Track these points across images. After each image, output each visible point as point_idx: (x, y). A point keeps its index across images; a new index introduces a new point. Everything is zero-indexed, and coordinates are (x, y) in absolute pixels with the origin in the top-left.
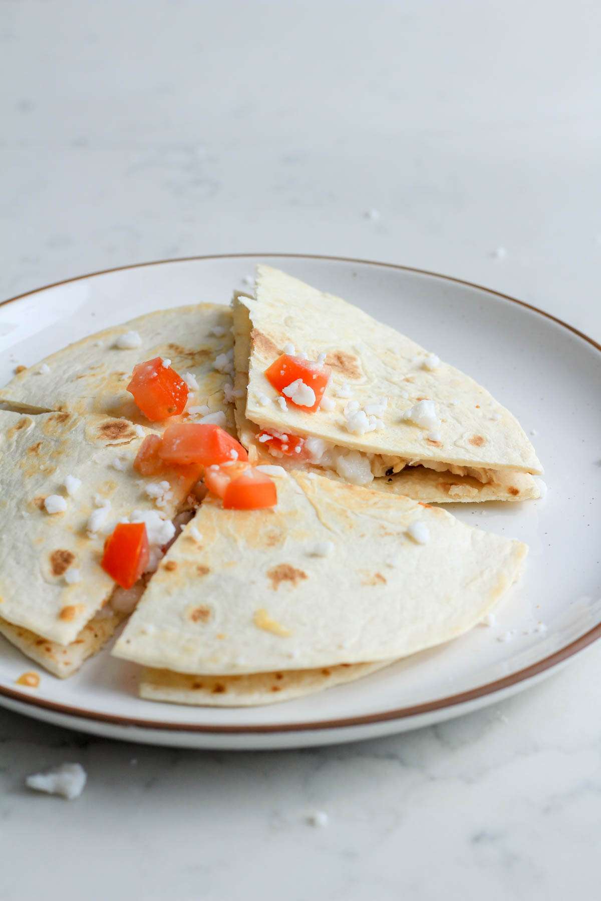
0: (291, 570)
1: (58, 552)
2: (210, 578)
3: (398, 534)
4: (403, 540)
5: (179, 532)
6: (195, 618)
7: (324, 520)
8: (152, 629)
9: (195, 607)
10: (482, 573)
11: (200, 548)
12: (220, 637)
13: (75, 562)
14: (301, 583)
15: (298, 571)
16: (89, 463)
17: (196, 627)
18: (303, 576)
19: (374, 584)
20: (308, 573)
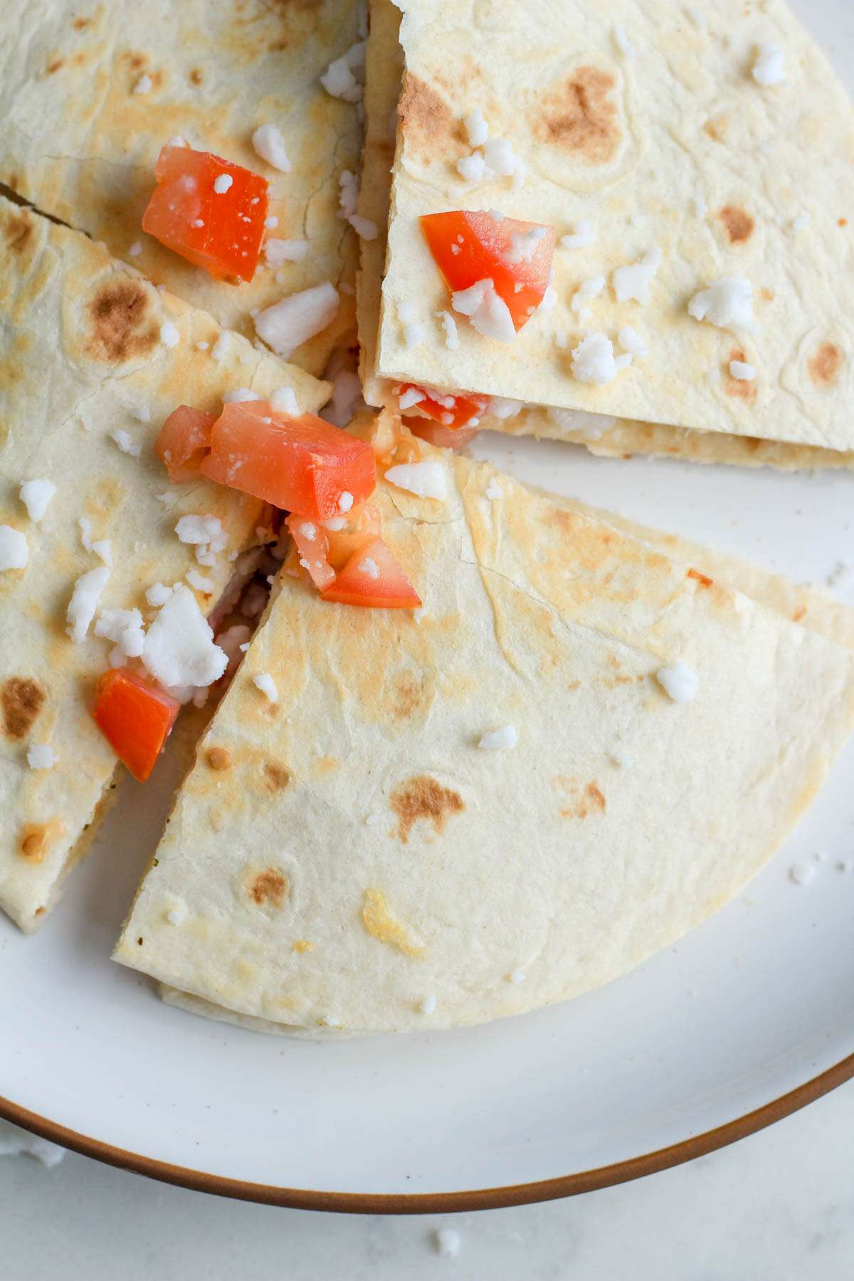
0: (435, 790)
1: (14, 681)
2: (289, 798)
3: (641, 678)
4: (649, 693)
5: (236, 661)
6: (257, 895)
7: (506, 647)
8: (181, 912)
9: (258, 869)
10: (782, 754)
11: (273, 710)
12: (299, 948)
13: (45, 707)
14: (453, 820)
15: (448, 792)
16: (70, 424)
17: (258, 913)
18: (456, 802)
19: (583, 814)
20: (465, 793)
